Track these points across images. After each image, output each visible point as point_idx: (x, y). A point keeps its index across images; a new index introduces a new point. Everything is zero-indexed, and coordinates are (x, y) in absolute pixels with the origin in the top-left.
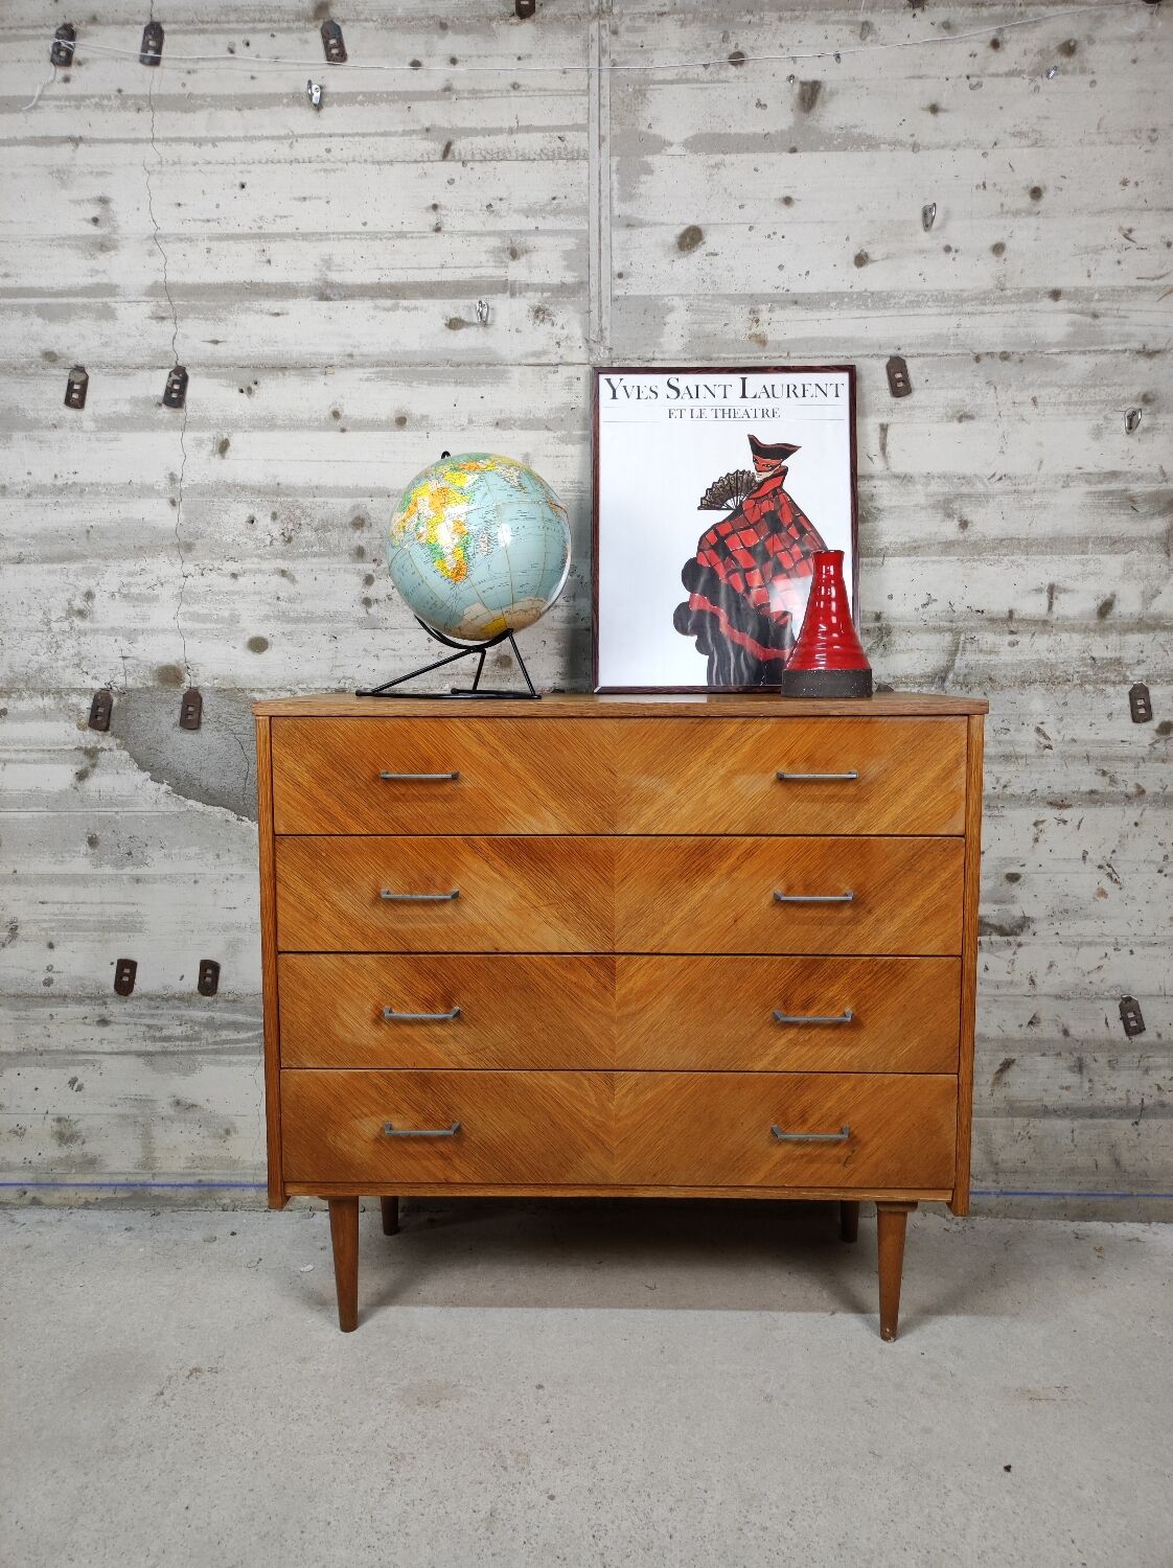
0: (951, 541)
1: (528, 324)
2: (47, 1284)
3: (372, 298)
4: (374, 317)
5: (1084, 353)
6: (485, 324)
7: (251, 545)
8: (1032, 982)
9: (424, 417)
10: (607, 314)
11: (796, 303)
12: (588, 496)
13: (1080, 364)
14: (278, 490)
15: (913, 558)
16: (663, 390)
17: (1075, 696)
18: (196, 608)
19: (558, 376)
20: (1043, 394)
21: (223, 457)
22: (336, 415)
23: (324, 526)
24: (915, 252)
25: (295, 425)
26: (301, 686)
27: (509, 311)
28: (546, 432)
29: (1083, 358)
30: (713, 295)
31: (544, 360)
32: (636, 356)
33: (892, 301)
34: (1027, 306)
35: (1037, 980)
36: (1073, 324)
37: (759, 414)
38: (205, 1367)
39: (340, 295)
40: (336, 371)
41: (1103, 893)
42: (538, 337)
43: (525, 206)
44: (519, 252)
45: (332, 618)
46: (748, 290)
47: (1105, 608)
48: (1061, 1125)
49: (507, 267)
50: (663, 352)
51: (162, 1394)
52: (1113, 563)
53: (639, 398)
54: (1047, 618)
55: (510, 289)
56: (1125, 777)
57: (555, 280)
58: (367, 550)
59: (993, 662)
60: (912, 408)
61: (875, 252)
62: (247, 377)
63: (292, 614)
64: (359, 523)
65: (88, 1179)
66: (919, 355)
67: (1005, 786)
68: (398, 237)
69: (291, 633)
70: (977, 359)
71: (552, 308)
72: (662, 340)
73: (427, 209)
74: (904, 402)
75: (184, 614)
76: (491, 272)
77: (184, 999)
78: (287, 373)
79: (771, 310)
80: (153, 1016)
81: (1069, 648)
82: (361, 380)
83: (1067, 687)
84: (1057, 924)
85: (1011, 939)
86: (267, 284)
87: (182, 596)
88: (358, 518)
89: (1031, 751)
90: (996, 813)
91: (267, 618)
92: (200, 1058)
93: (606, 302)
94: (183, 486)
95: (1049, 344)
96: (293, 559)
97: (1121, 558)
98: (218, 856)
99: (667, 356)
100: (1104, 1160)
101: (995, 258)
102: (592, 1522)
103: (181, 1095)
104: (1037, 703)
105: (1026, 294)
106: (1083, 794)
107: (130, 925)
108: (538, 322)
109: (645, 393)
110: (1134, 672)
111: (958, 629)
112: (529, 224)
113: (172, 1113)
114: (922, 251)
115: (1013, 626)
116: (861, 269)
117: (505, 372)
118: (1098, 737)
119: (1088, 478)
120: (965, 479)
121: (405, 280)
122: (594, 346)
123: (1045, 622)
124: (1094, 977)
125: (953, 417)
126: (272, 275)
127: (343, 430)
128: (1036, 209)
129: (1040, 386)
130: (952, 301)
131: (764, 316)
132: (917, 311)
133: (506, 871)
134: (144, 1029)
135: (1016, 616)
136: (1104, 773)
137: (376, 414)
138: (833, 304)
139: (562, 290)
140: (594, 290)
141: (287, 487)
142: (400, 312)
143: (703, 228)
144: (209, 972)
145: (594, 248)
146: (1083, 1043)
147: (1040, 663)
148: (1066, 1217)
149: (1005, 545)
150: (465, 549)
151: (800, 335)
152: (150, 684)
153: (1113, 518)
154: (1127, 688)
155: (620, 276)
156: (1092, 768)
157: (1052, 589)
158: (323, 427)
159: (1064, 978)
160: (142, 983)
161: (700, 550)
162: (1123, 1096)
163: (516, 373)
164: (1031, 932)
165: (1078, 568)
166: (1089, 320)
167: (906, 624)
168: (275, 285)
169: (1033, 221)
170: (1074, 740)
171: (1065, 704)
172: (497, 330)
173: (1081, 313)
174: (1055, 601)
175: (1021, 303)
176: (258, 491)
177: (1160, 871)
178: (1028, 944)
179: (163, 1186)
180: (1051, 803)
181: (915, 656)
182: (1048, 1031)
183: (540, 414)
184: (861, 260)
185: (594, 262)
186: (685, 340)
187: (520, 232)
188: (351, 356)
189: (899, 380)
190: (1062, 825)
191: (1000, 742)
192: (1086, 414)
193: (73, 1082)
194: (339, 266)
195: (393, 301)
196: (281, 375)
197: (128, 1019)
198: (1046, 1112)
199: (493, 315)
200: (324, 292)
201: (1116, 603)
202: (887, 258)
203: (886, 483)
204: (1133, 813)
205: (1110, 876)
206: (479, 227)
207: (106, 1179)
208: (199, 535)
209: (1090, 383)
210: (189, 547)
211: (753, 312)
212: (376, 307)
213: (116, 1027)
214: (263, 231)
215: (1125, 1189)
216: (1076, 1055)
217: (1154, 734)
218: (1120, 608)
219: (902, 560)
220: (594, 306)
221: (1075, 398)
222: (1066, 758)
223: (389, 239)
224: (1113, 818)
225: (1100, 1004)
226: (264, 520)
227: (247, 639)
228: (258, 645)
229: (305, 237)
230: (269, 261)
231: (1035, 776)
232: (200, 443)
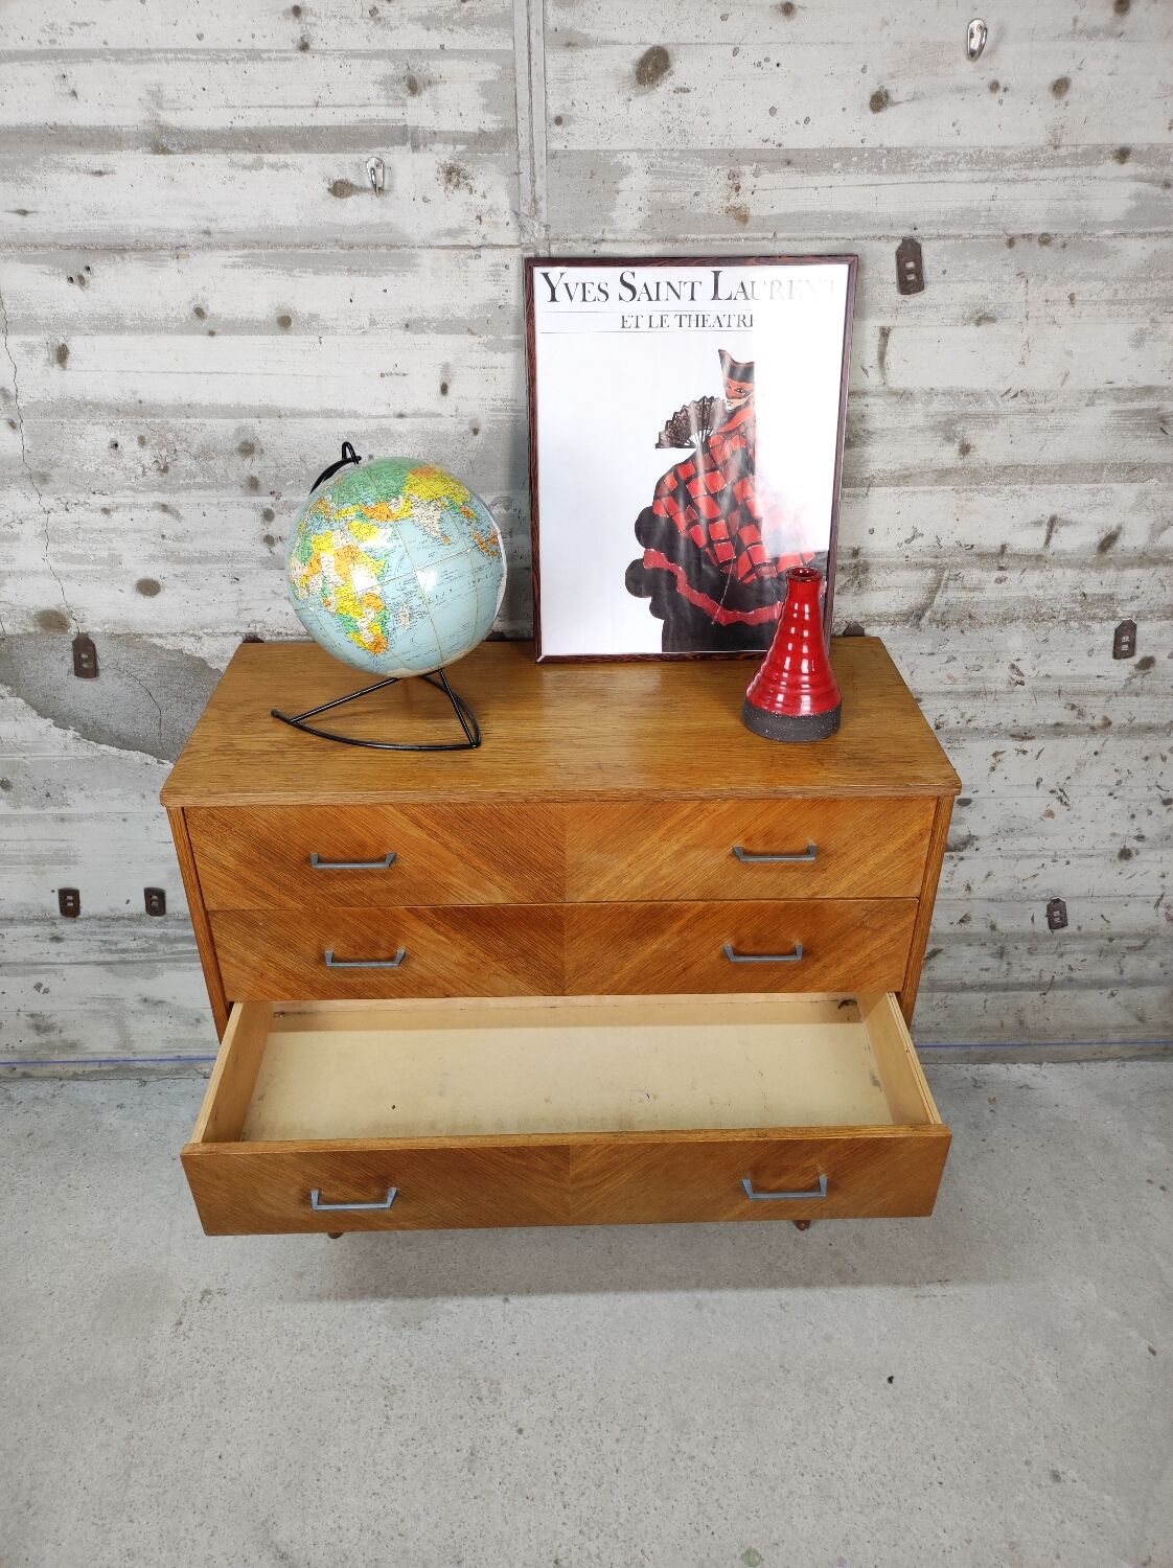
0: (947, 470)
1: (438, 191)
2: (56, 1185)
3: (226, 150)
4: (232, 179)
5: (1143, 236)
6: (378, 189)
7: (119, 475)
8: (969, 888)
9: (314, 317)
10: (542, 176)
11: (789, 163)
12: (524, 417)
13: (1135, 251)
14: (138, 410)
15: (904, 488)
16: (616, 288)
17: (1057, 633)
18: (66, 548)
19: (480, 262)
20: (1082, 290)
21: (64, 368)
22: (199, 313)
23: (205, 453)
24: (952, 91)
25: (148, 326)
26: (206, 631)
27: (413, 170)
28: (468, 336)
29: (1141, 242)
30: (682, 151)
31: (462, 240)
32: (580, 235)
33: (914, 162)
34: (1083, 171)
35: (972, 887)
36: (1137, 196)
37: (734, 321)
38: (214, 1288)
39: (180, 145)
40: (191, 254)
41: (1050, 814)
42: (453, 208)
43: (425, 11)
44: (420, 84)
45: (230, 557)
46: (728, 144)
47: (1108, 542)
48: (976, 998)
49: (404, 105)
50: (615, 232)
51: (181, 1323)
52: (1126, 493)
53: (584, 300)
54: (1040, 553)
55: (411, 138)
56: (1093, 711)
57: (471, 126)
58: (262, 481)
59: (974, 600)
60: (922, 307)
61: (899, 90)
62: (76, 261)
63: (182, 554)
64: (247, 449)
65: (73, 1057)
66: (940, 237)
67: (970, 721)
68: (250, 58)
69: (185, 575)
70: (1011, 243)
71: (469, 168)
72: (614, 215)
73: (285, 13)
74: (914, 299)
75: (54, 555)
76: (383, 112)
77: (133, 919)
78: (127, 256)
79: (756, 174)
80: (105, 933)
81: (1062, 583)
82: (225, 266)
83: (1050, 624)
84: (1000, 841)
85: (953, 854)
86: (78, 128)
87: (48, 535)
88: (245, 443)
89: (1002, 687)
90: (956, 745)
91: (153, 558)
92: (159, 965)
93: (540, 160)
94: (21, 405)
95: (1103, 225)
96: (173, 491)
97: (1136, 487)
98: (144, 797)
99: (620, 237)
100: (1010, 1021)
101: (1054, 101)
102: (554, 1458)
103: (147, 994)
104: (1016, 641)
105: (1085, 154)
106: (1048, 726)
107: (65, 859)
108: (451, 187)
109: (593, 292)
110: (1125, 608)
111: (941, 566)
112: (431, 40)
113: (142, 1008)
114: (960, 90)
115: (1004, 562)
116: (880, 114)
117: (412, 256)
118: (1076, 672)
119: (1118, 394)
120: (975, 396)
121: (267, 124)
122: (526, 221)
123: (1039, 557)
124: (1026, 884)
125: (971, 318)
126: (83, 115)
127: (212, 334)
128: (1119, 29)
129: (1083, 279)
130: (988, 162)
131: (747, 182)
132: (944, 176)
133: (452, 934)
134: (99, 943)
135: (1008, 551)
136: (1073, 707)
137: (251, 312)
138: (837, 166)
139: (482, 142)
140: (524, 142)
141: (154, 406)
142: (265, 171)
143: (669, 49)
144: (155, 897)
145: (522, 79)
146: (1009, 936)
147: (1027, 600)
148: (969, 1062)
149: (1009, 473)
150: (384, 624)
151: (792, 208)
152: (31, 630)
153: (1137, 442)
154: (1115, 624)
155: (559, 121)
156: (1062, 702)
157: (1053, 521)
158: (184, 329)
159: (1001, 884)
160: (87, 906)
161: (656, 497)
162: (1037, 974)
163: (426, 258)
164: (975, 847)
165: (1087, 499)
166: (1158, 190)
167: (886, 560)
168: (89, 130)
169: (1112, 46)
170: (1048, 676)
171: (1046, 641)
172: (397, 198)
173: (1151, 181)
174: (1054, 535)
175: (1078, 166)
176: (117, 410)
177: (1111, 794)
178: (971, 858)
179: (144, 1061)
180: (1013, 736)
181: (892, 593)
182: (977, 926)
183: (459, 314)
184: (879, 102)
185: (523, 99)
186: (642, 216)
187: (419, 52)
188: (207, 233)
189: (910, 272)
190: (1021, 755)
191: (970, 679)
192: (1131, 315)
193: (38, 987)
194: (173, 101)
195: (255, 156)
196: (118, 258)
197: (81, 937)
198: (964, 988)
199: (392, 177)
200: (160, 141)
201: (1121, 536)
202: (913, 99)
203: (879, 401)
204: (1094, 743)
205: (1060, 799)
206: (361, 45)
207: (91, 1058)
208: (54, 465)
209: (1143, 275)
210: (44, 478)
211: (732, 176)
212: (232, 164)
213: (69, 942)
214: (57, 47)
215: (1026, 1041)
216: (999, 944)
217: (1132, 669)
218: (1126, 542)
219: (891, 490)
220: (525, 165)
221: (1121, 295)
222: (1037, 693)
223: (238, 61)
224: (1073, 748)
225: (1028, 905)
226: (129, 446)
227: (135, 581)
228: (149, 588)
229: (120, 55)
230: (74, 94)
231: (1002, 711)
232: (31, 350)
